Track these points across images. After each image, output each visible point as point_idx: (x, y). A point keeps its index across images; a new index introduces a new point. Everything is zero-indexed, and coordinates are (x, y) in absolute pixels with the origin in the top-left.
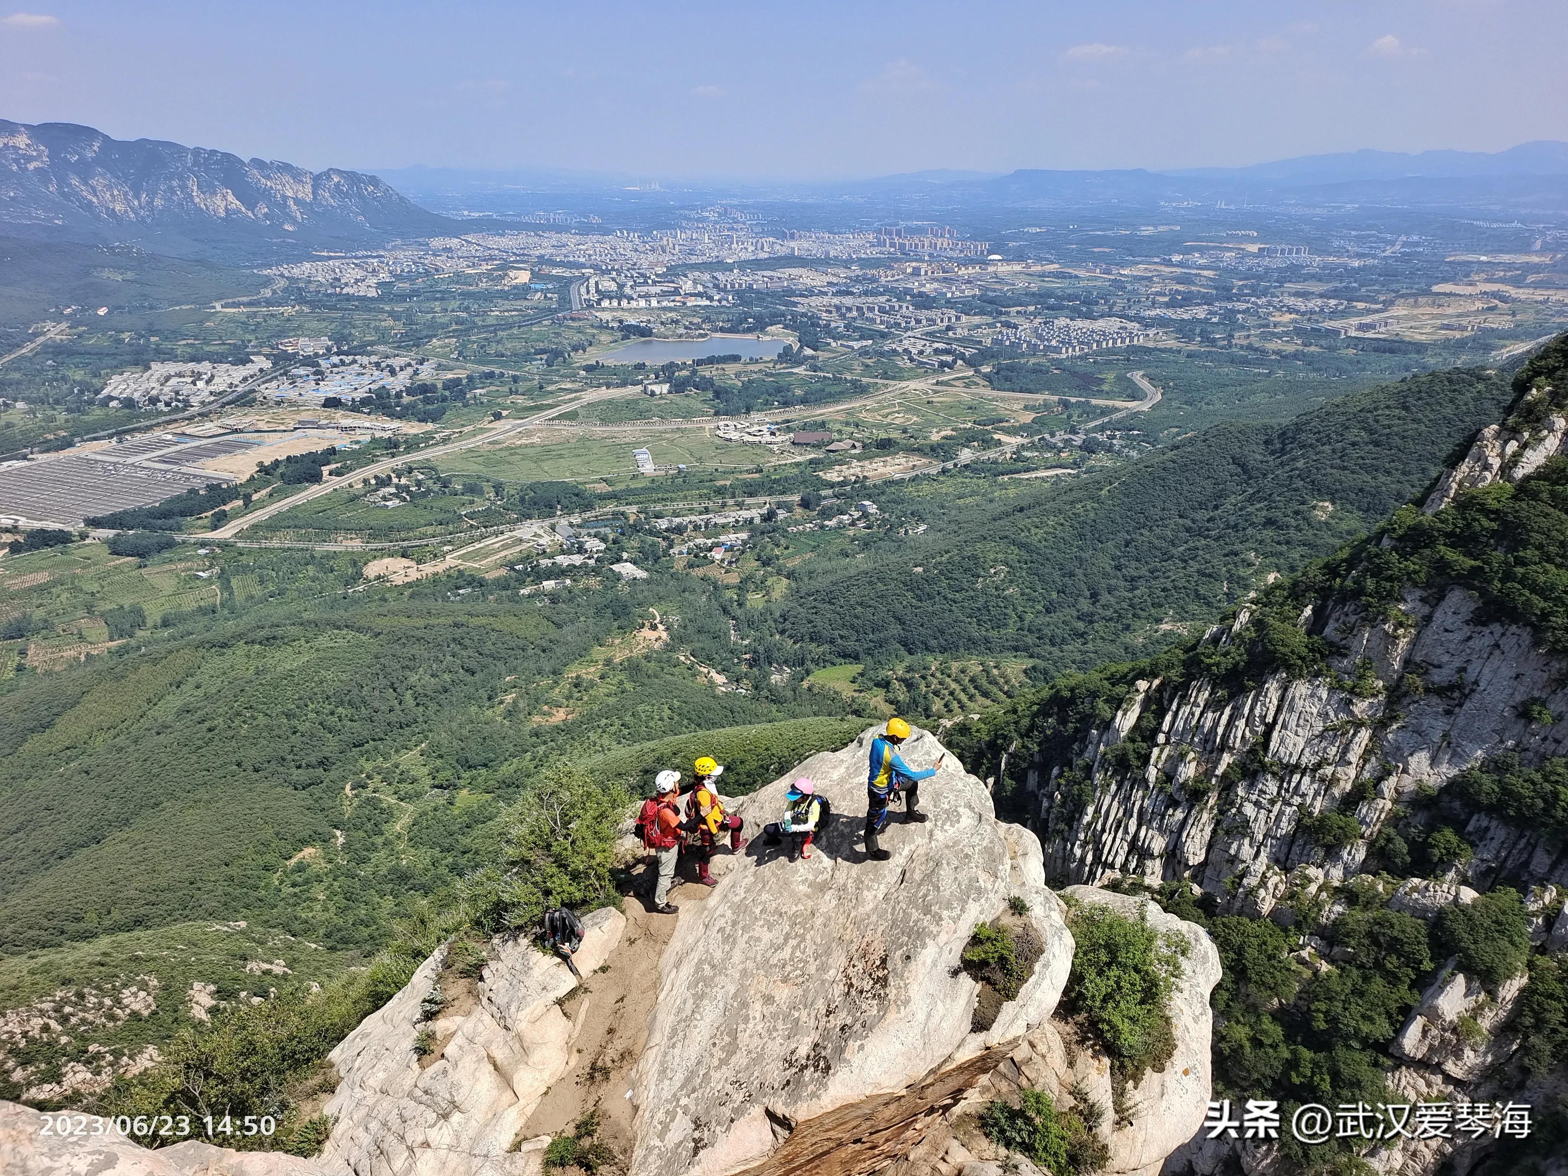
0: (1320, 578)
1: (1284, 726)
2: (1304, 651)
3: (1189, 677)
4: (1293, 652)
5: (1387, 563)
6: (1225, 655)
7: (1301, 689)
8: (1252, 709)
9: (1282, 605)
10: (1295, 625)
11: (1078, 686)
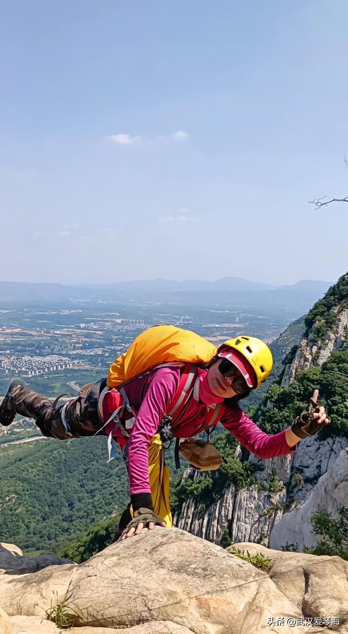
1: (239, 520)
2: (242, 471)
3: (181, 501)
4: (237, 472)
5: (273, 414)
6: (200, 482)
7: (243, 494)
8: (220, 513)
9: (223, 448)
10: (233, 458)
11: (110, 525)
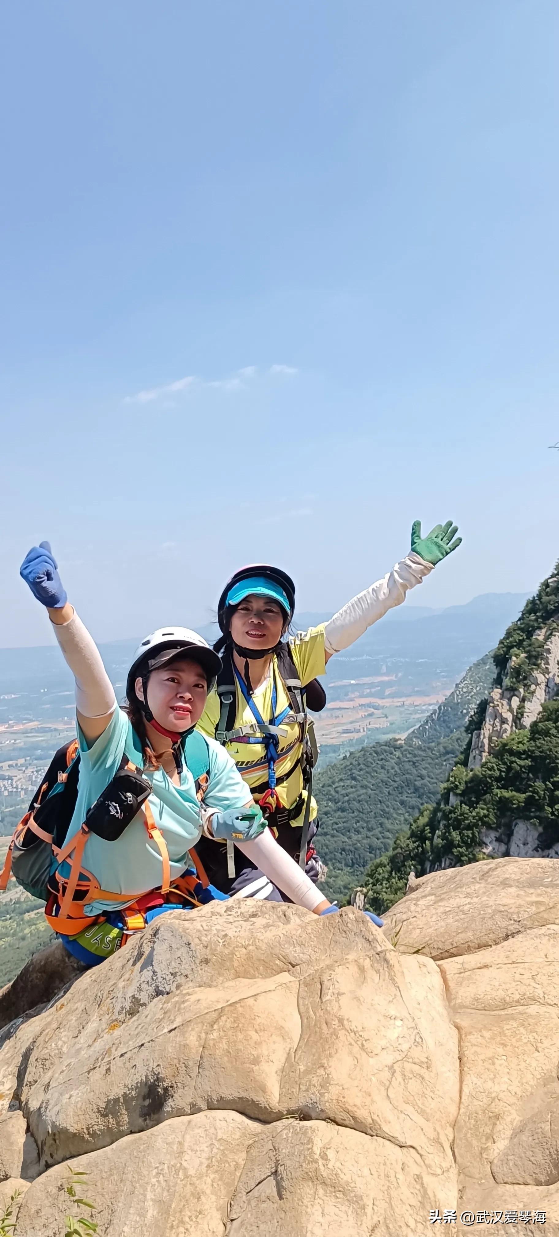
0: (412, 846)
